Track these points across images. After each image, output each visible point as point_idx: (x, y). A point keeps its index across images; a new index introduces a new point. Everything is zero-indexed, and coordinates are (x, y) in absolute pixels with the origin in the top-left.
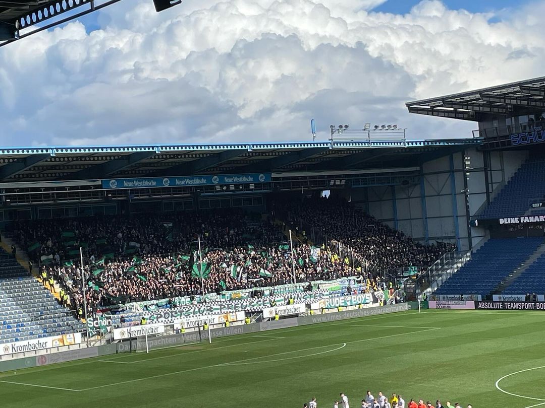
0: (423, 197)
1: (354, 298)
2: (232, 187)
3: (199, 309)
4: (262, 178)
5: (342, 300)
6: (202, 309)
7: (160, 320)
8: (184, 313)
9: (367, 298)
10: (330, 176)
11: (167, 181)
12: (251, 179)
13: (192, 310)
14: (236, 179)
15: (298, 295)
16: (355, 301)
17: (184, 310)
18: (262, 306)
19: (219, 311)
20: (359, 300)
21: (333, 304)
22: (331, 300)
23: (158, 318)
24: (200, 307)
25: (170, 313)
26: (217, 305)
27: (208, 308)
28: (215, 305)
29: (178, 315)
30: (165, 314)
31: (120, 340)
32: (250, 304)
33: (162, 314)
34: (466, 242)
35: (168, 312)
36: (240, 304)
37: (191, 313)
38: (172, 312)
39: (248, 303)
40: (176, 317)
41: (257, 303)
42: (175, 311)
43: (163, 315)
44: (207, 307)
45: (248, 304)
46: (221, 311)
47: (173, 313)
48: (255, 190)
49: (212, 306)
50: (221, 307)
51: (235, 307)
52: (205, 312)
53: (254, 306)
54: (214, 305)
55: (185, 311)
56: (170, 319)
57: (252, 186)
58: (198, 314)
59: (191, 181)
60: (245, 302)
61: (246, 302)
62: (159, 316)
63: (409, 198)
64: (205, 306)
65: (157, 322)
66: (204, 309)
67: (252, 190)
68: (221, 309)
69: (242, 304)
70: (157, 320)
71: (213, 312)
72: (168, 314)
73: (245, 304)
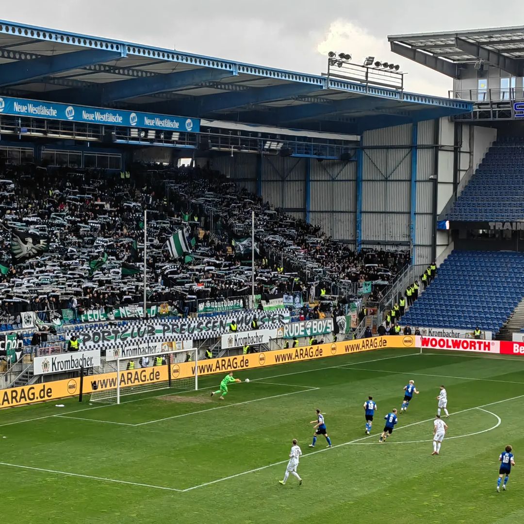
0: (358, 181)
1: (315, 324)
2: (152, 135)
3: (139, 329)
4: (189, 125)
5: (302, 326)
6: (142, 329)
7: (88, 344)
8: (120, 334)
9: (329, 326)
10: (265, 135)
11: (70, 112)
12: (176, 125)
13: (129, 331)
14: (158, 123)
15: (255, 315)
16: (315, 330)
17: (119, 329)
18: (211, 331)
19: (162, 335)
20: (320, 329)
21: (292, 332)
22: (290, 325)
23: (84, 341)
24: (140, 326)
25: (101, 334)
26: (160, 324)
27: (150, 328)
28: (158, 324)
29: (112, 338)
30: (95, 334)
31: (41, 375)
32: (198, 327)
33: (91, 334)
34: (427, 251)
35: (99, 331)
36: (187, 325)
37: (128, 335)
38: (104, 332)
39: (196, 324)
40: (109, 340)
41: (207, 324)
42: (107, 330)
43: (92, 336)
44: (149, 326)
45: (196, 326)
46: (164, 335)
47: (106, 334)
48: (177, 142)
49: (154, 326)
50: (164, 328)
51: (182, 329)
52: (146, 335)
53: (202, 330)
54: (156, 324)
55: (120, 331)
56: (100, 343)
57: (175, 137)
58: (138, 338)
59: (102, 117)
60: (193, 322)
61: (195, 322)
62: (86, 337)
63: (333, 180)
64: (145, 325)
65: (84, 348)
66: (145, 329)
67: (173, 142)
68: (164, 331)
69: (189, 326)
70: (84, 344)
71: (155, 336)
72: (98, 334)
73: (192, 326)
